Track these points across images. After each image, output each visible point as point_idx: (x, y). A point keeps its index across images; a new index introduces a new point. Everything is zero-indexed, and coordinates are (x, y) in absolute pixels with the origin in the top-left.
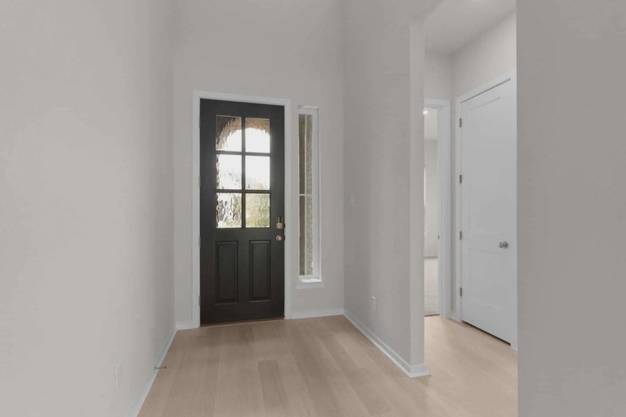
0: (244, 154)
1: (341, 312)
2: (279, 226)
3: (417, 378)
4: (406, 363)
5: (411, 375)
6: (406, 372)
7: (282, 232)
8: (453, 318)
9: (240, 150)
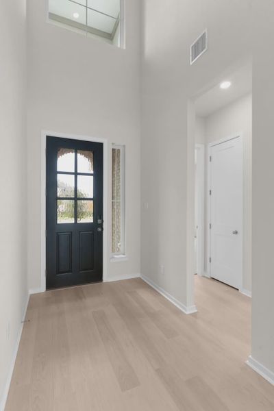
0: (76, 174)
1: (138, 275)
2: (99, 221)
3: (192, 314)
4: (183, 305)
5: (187, 313)
6: (183, 311)
7: (101, 226)
8: (206, 275)
9: (74, 171)
